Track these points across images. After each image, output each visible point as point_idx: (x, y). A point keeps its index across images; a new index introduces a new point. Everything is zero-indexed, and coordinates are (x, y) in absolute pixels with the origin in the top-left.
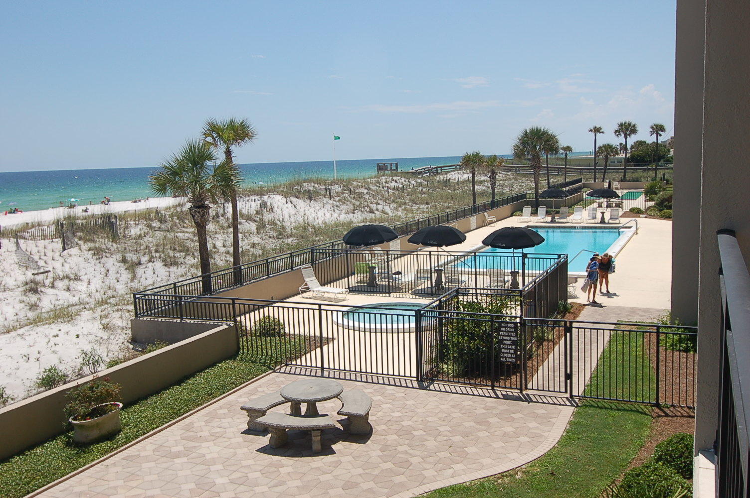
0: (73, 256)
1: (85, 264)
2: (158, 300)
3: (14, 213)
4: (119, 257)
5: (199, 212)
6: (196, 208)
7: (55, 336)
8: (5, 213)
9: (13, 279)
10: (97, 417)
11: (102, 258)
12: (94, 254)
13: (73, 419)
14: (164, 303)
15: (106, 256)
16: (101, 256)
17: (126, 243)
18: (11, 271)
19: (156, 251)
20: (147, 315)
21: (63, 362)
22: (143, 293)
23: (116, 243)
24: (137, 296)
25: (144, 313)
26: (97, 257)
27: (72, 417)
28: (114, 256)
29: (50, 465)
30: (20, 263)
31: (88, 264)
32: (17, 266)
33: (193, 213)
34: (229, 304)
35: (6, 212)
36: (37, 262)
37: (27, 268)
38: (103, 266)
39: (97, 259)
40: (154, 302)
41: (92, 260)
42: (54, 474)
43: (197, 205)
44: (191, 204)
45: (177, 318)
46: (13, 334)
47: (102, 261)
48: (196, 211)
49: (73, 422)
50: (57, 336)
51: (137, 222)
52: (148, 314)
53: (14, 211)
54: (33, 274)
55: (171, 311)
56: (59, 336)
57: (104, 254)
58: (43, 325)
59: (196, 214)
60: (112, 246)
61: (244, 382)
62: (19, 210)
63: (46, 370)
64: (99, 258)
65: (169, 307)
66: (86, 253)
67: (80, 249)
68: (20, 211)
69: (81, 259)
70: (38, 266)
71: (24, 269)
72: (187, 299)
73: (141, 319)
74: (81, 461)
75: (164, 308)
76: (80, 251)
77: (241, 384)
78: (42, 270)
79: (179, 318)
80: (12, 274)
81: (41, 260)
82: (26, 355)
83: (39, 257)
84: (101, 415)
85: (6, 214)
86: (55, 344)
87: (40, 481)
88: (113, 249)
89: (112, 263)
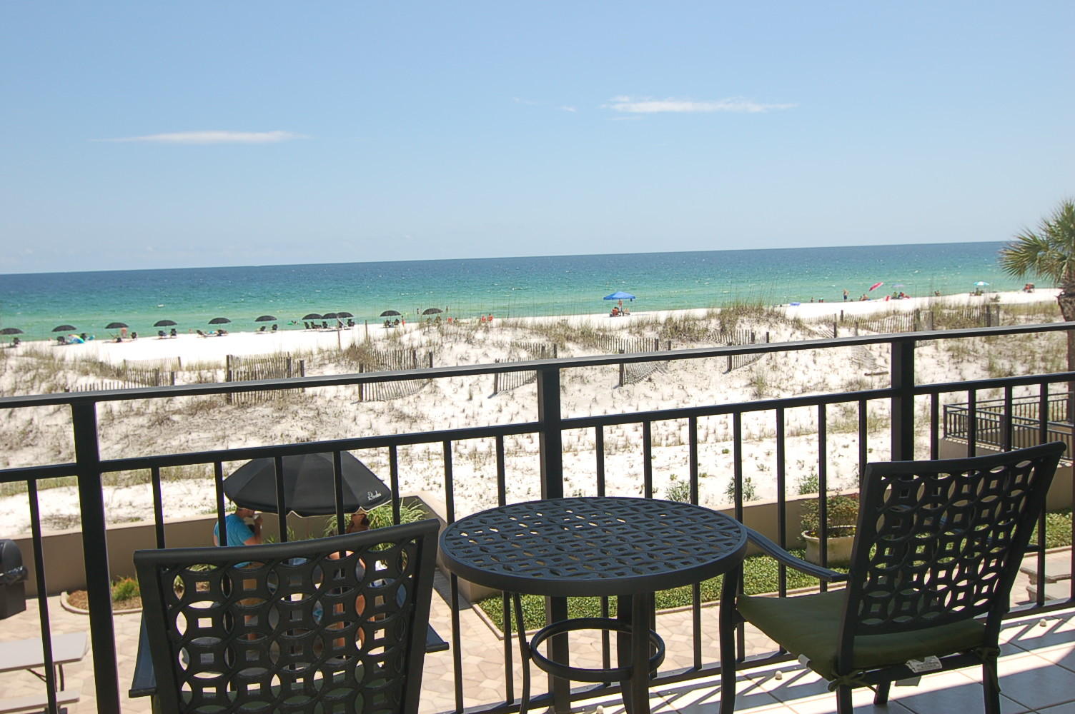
0: (924, 356)
1: (936, 368)
2: (986, 420)
3: (898, 298)
4: (985, 363)
5: (1071, 303)
6: (1067, 297)
7: (845, 447)
8: (886, 297)
9: (840, 377)
10: (833, 537)
11: (962, 361)
12: (953, 356)
13: (806, 534)
14: (996, 425)
15: (968, 361)
16: (960, 360)
17: (1005, 345)
18: (840, 368)
19: (1043, 359)
20: (959, 437)
21: (841, 477)
22: (958, 406)
23: (991, 344)
24: (949, 409)
25: (955, 432)
26: (956, 360)
27: (807, 531)
28: (979, 362)
29: (768, 576)
30: (853, 360)
31: (939, 369)
32: (848, 362)
33: (1062, 304)
34: (1068, 435)
35: (888, 297)
36: (875, 360)
37: (860, 366)
38: (960, 374)
39: (954, 363)
40: (981, 422)
41: (947, 363)
42: (769, 586)
43: (1069, 292)
44: (1062, 290)
45: (996, 445)
46: (803, 438)
47: (960, 366)
48: (1066, 301)
49: (805, 536)
50: (847, 447)
51: (1030, 317)
52: (964, 435)
53: (899, 296)
54: (866, 374)
55: (994, 435)
56: (850, 447)
57: (966, 358)
58: (840, 433)
59: (1067, 306)
60: (983, 347)
61: (1062, 545)
62: (905, 295)
63: (805, 477)
64: (958, 362)
65: (996, 431)
66: (943, 353)
67: (936, 348)
68: (906, 297)
69: (934, 361)
70: (875, 364)
71: (856, 367)
72: (1030, 424)
73: (950, 440)
74: (804, 581)
75: (989, 431)
76: (935, 351)
77: (1056, 546)
78: (878, 371)
79: (998, 445)
80: (840, 370)
81: (881, 358)
82: (801, 461)
83: (878, 354)
84: (838, 536)
85: (887, 300)
86: (840, 456)
87: (752, 588)
88: (983, 352)
89: (973, 370)
